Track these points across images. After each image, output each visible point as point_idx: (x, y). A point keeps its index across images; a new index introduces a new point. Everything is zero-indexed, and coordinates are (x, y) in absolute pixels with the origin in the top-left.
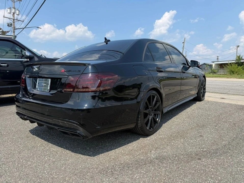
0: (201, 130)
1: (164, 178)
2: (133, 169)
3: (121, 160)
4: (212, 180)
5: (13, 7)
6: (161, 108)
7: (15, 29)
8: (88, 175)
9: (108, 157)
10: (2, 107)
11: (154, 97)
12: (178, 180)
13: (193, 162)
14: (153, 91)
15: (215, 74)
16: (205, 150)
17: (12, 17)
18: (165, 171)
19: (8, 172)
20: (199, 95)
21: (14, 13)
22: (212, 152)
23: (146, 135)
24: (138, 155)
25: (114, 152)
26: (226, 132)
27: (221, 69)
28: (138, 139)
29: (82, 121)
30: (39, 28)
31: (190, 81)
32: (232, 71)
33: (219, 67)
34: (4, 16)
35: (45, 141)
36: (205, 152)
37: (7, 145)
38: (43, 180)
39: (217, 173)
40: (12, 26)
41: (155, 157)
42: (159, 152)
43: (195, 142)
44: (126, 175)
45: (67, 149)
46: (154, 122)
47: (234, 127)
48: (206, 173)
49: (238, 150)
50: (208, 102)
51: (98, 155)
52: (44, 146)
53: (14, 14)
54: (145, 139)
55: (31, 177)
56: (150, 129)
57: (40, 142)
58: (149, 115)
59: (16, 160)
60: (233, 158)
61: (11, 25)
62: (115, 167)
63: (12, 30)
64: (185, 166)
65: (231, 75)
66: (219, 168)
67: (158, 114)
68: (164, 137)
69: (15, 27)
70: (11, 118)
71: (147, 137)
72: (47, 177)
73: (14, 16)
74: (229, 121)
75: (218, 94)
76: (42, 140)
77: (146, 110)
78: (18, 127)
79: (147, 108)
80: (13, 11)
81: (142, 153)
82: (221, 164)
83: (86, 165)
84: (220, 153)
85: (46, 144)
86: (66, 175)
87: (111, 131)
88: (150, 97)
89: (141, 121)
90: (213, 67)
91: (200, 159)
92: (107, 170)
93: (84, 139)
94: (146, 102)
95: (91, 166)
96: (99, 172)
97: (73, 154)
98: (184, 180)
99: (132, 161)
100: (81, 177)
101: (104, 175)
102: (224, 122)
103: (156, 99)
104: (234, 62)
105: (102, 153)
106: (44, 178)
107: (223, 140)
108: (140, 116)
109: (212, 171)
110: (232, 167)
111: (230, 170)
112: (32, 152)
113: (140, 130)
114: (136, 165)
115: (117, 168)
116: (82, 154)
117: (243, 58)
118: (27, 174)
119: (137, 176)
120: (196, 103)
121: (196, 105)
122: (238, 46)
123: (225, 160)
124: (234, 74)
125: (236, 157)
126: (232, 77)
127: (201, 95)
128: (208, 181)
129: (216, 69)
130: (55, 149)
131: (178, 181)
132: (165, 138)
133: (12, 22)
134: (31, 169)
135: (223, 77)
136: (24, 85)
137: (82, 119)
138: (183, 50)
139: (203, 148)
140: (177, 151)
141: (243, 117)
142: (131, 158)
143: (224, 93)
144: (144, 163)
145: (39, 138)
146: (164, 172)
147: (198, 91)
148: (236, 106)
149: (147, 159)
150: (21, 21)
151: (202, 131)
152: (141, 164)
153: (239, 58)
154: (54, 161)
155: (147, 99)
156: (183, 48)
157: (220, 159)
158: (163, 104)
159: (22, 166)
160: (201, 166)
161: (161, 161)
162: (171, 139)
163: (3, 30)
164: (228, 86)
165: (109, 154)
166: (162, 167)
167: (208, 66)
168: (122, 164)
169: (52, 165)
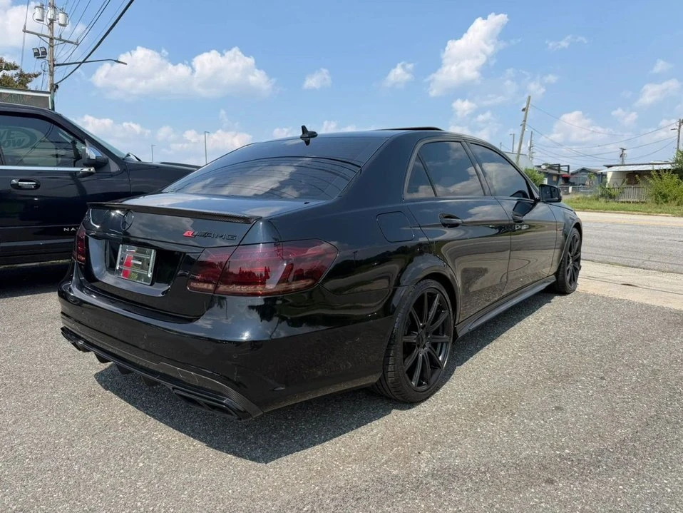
0: (559, 388)
2: (370, 504)
3: (338, 476)
5: (50, 3)
6: (452, 325)
7: (54, 65)
9: (303, 467)
10: (21, 297)
11: (432, 297)
13: (533, 490)
14: (433, 281)
15: (611, 200)
16: (566, 454)
17: (46, 31)
19: (43, 500)
20: (561, 279)
21: (52, 21)
22: (585, 460)
23: (408, 402)
24: (383, 464)
25: (321, 452)
26: (628, 398)
27: (629, 186)
28: (387, 412)
29: (236, 374)
30: (119, 62)
32: (661, 193)
33: (626, 180)
34: (25, 27)
35: (137, 408)
36: (566, 459)
37: (38, 419)
40: (48, 57)
41: (429, 469)
42: (441, 455)
43: (542, 426)
45: (194, 438)
46: (431, 366)
47: (652, 384)
49: (658, 455)
50: (587, 297)
51: (278, 458)
52: (134, 426)
53: (53, 23)
54: (406, 413)
56: (420, 384)
57: (123, 412)
58: (419, 346)
59: (62, 465)
60: (641, 481)
61: (45, 53)
62: (321, 497)
63: (48, 67)
64: (509, 503)
65: (658, 204)
67: (442, 344)
68: (459, 410)
69: (54, 60)
71: (410, 408)
73: (51, 29)
74: (640, 361)
75: (616, 270)
76: (131, 407)
77: (409, 333)
79: (412, 327)
80: (50, 14)
81: (395, 455)
82: (609, 499)
83: (245, 488)
84: (607, 465)
85: (139, 420)
87: (315, 397)
88: (422, 297)
89: (395, 369)
90: (609, 180)
91: (550, 482)
92: (301, 506)
94: (411, 313)
95: (259, 493)
97: (211, 452)
99: (367, 481)
102: (627, 365)
103: (440, 302)
104: (669, 167)
105: (287, 454)
107: (619, 425)
108: (392, 351)
112: (104, 444)
113: (393, 390)
114: (379, 495)
115: (328, 501)
116: (235, 454)
120: (552, 300)
121: (552, 307)
123: (621, 487)
124: (666, 202)
125: (651, 478)
126: (660, 210)
127: (568, 278)
129: (616, 186)
130: (165, 435)
132: (460, 412)
133: (47, 46)
134: (101, 495)
135: (636, 211)
136: (83, 258)
137: (236, 368)
138: (524, 130)
139: (563, 448)
140: (489, 454)
141: (679, 352)
142: (364, 472)
143: (635, 265)
144: (399, 488)
147: (559, 267)
148: (663, 312)
149: (408, 475)
150: (72, 43)
151: (562, 393)
152: (391, 490)
154: (161, 473)
155: (414, 306)
156: (524, 126)
157: (606, 483)
158: (458, 314)
159: (77, 484)
160: (552, 502)
161: (446, 483)
162: (476, 414)
163: (21, 71)
164: (646, 242)
165: (306, 458)
166: (447, 504)
167: (594, 178)
168: (342, 487)
169: (157, 486)
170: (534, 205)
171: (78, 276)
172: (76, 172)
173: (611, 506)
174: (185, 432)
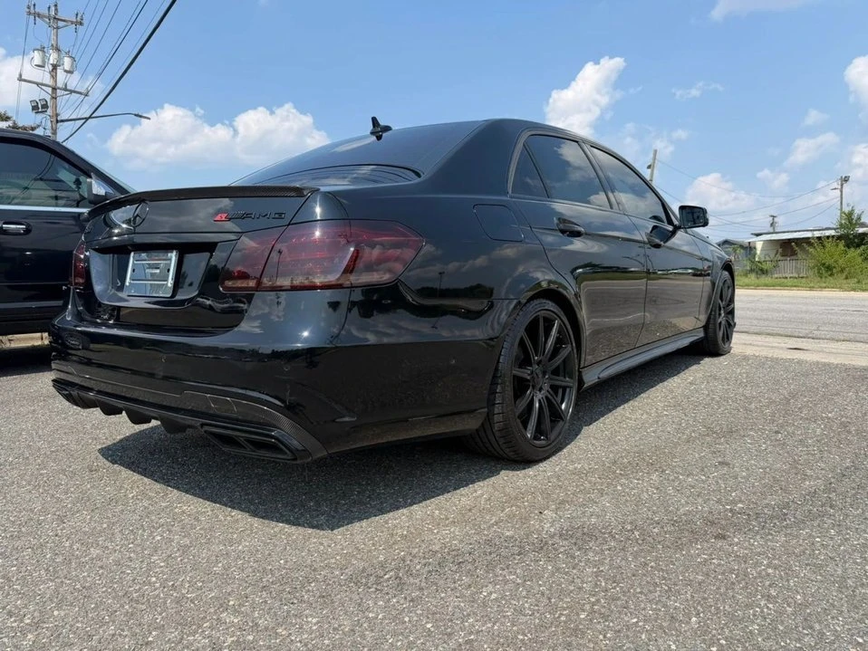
0: (722, 444)
1: (592, 600)
2: (476, 568)
3: (431, 540)
4: (771, 606)
5: (52, 45)
6: (577, 367)
7: (57, 121)
8: (309, 591)
9: (382, 532)
11: (549, 324)
12: (643, 605)
13: (699, 547)
14: (547, 302)
16: (740, 508)
17: (47, 80)
18: (596, 577)
19: (17, 579)
20: (711, 334)
21: (55, 67)
22: (765, 514)
23: (524, 460)
24: (493, 525)
25: (407, 516)
26: (814, 450)
27: (784, 258)
28: (494, 473)
29: (288, 394)
30: (141, 116)
31: (678, 285)
32: (824, 264)
33: (780, 250)
34: (21, 75)
35: (156, 481)
36: (740, 514)
37: (18, 496)
38: (144, 607)
39: (788, 581)
40: (49, 111)
41: (555, 529)
42: (570, 514)
43: (703, 482)
44: (452, 590)
45: (234, 508)
46: (550, 416)
47: (843, 436)
48: (747, 583)
50: (746, 358)
51: (348, 524)
52: (150, 498)
53: (56, 70)
54: (521, 473)
55: (99, 597)
56: (536, 438)
57: (135, 485)
58: (534, 387)
59: (47, 542)
60: (844, 532)
61: (45, 106)
62: (408, 562)
63: (49, 124)
64: (667, 561)
65: (821, 278)
66: (796, 566)
67: (564, 389)
68: (590, 469)
69: (57, 115)
70: (34, 411)
71: (524, 468)
72: (158, 595)
73: (54, 77)
74: (824, 415)
76: (146, 479)
77: (521, 366)
78: (59, 439)
79: (525, 361)
80: (53, 58)
81: (509, 516)
82: (804, 552)
83: (303, 557)
84: (795, 518)
85: (157, 493)
86: (229, 589)
87: (395, 439)
88: (536, 321)
89: (504, 408)
90: (758, 252)
91: (722, 537)
92: (380, 573)
93: (295, 459)
94: (522, 338)
95: (322, 562)
96: (352, 579)
97: (256, 522)
98: (665, 606)
99: (471, 544)
100: (285, 595)
101: (370, 588)
102: (807, 419)
103: (559, 332)
104: (832, 233)
105: (360, 519)
106: (148, 600)
107: (806, 477)
108: (499, 387)
109: (768, 575)
110: (845, 562)
111: (836, 571)
112: (108, 518)
113: (501, 441)
114: (489, 558)
115: (418, 567)
116: (288, 522)
117: (862, 220)
118: (84, 588)
119: (491, 593)
120: (702, 362)
121: (702, 368)
122: (846, 180)
123: (818, 539)
124: (831, 275)
126: (824, 285)
127: (720, 334)
128: (757, 607)
129: (768, 259)
130: (192, 507)
131: (644, 609)
132: (593, 471)
133: (48, 98)
134: (100, 572)
135: (795, 286)
136: (81, 281)
137: (288, 387)
139: (734, 502)
140: (636, 512)
142: (467, 534)
144: (516, 550)
145: (134, 471)
146: (590, 579)
147: (709, 319)
148: (847, 369)
149: (527, 536)
150: (80, 93)
151: (726, 448)
152: (504, 552)
153: (850, 219)
154: (186, 546)
155: (526, 330)
157: (797, 537)
158: (583, 353)
159: (67, 562)
160: (727, 558)
161: (580, 542)
162: (614, 472)
163: (14, 123)
164: (812, 313)
165: (386, 522)
166: (583, 564)
167: (740, 251)
168: (436, 552)
169: (179, 559)
170: (673, 233)
171: (75, 305)
172: (80, 214)
173: (808, 559)
174: (220, 503)
